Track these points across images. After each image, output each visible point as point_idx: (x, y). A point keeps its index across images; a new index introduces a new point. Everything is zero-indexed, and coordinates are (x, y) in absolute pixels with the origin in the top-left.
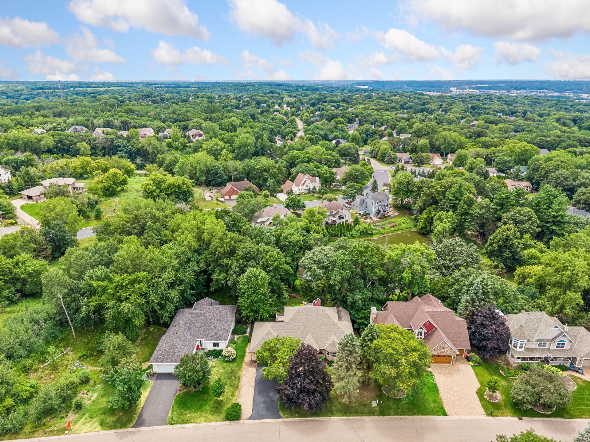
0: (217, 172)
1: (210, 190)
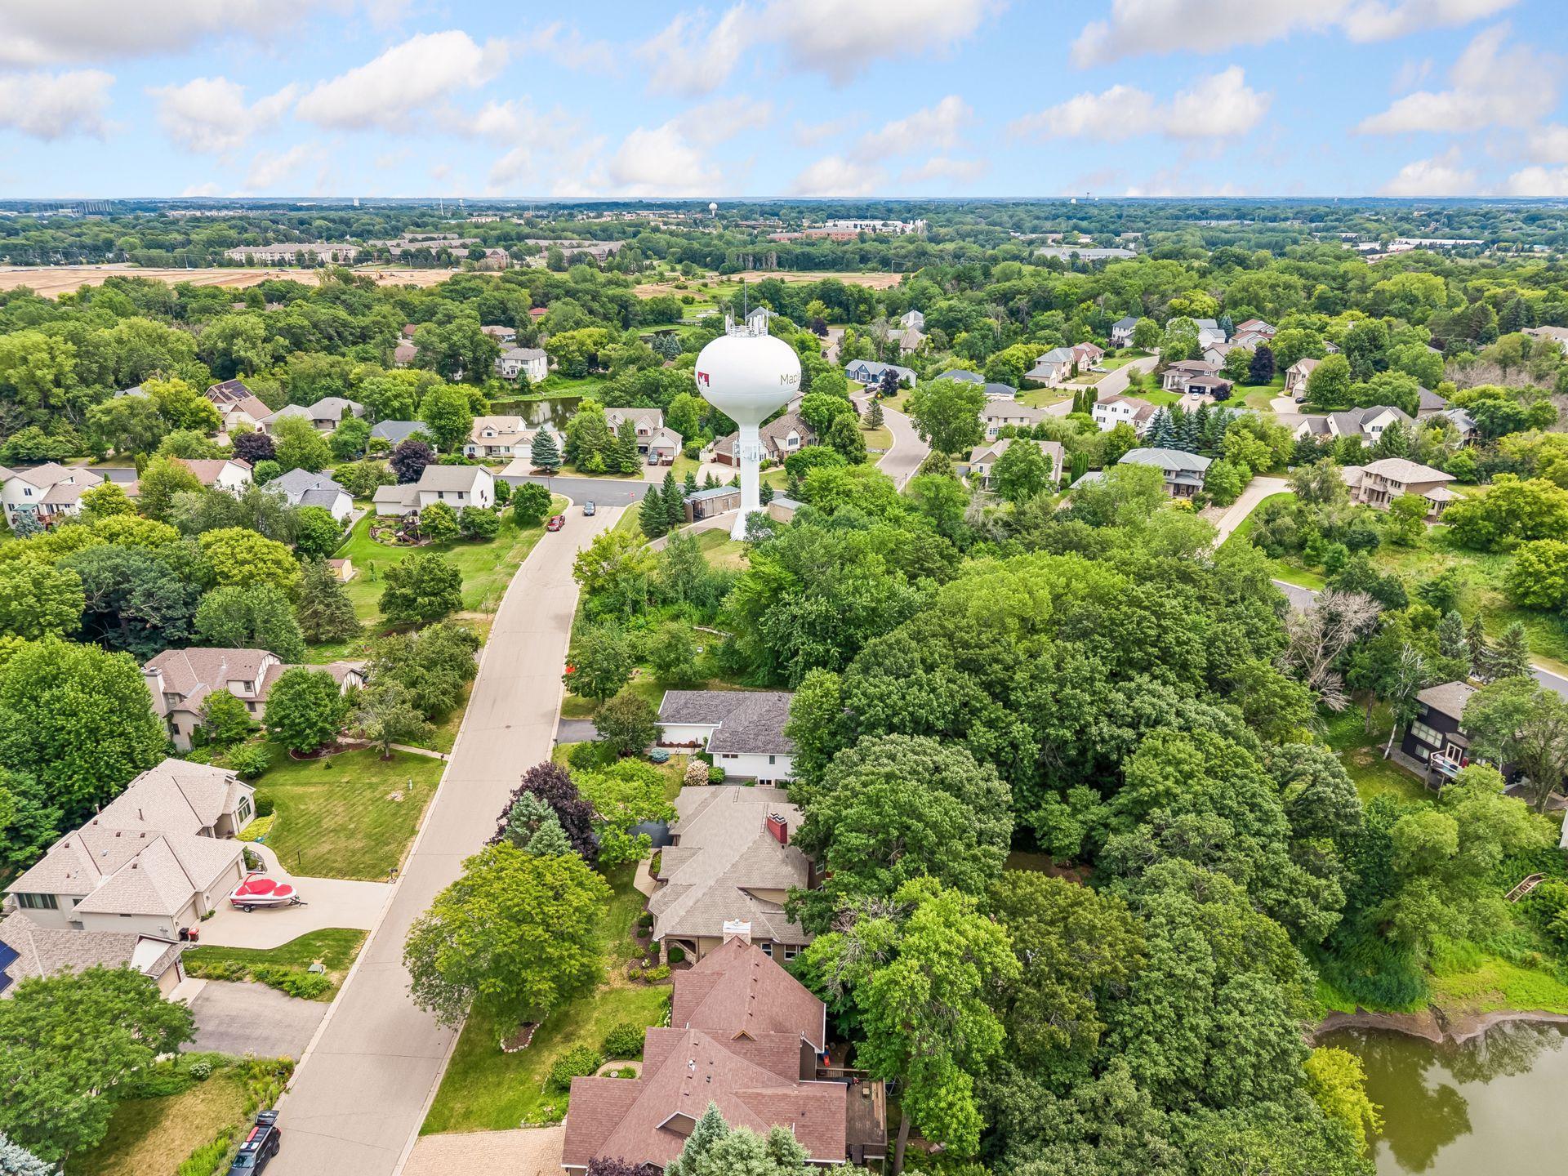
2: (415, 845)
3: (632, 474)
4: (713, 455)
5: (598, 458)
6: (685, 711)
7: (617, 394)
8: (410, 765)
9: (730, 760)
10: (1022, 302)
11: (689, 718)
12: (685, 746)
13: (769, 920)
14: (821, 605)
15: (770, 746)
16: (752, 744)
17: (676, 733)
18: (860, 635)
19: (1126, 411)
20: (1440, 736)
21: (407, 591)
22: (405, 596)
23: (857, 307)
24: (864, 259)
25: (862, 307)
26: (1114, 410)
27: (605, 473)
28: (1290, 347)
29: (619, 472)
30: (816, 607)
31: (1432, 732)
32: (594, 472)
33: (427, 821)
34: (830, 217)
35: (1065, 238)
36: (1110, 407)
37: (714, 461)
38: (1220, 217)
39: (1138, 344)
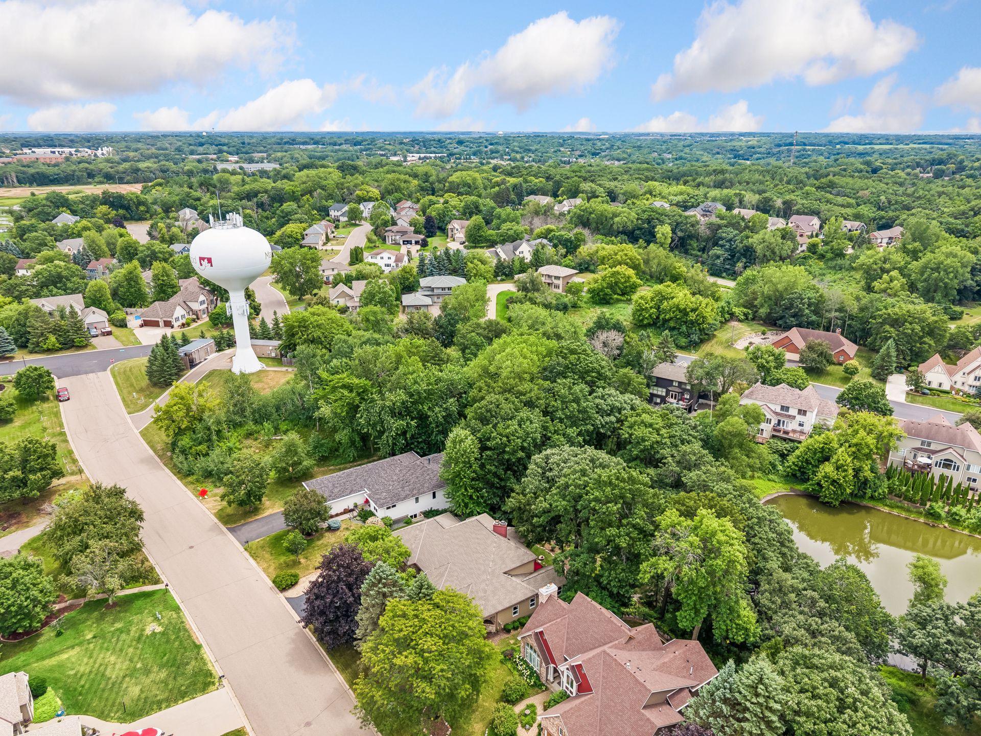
0: (792, 305)
1: (764, 333)
2: (207, 653)
3: (85, 346)
4: (140, 322)
5: (52, 339)
6: (336, 490)
7: (24, 288)
8: (139, 603)
9: (392, 509)
10: (264, 198)
11: (342, 494)
12: (341, 514)
13: (529, 584)
14: (401, 396)
15: (415, 492)
16: (403, 494)
17: (336, 506)
18: (426, 408)
19: (389, 258)
20: (664, 390)
21: (16, 473)
22: (14, 479)
23: (137, 208)
24: (91, 175)
25: (142, 208)
26: (382, 258)
27: (61, 349)
28: (439, 214)
29: (73, 346)
30: (397, 397)
31: (660, 389)
32: (49, 351)
33: (198, 634)
34: (24, 145)
35: (218, 158)
36: (379, 257)
37: (142, 326)
38: (304, 143)
39: (351, 219)
